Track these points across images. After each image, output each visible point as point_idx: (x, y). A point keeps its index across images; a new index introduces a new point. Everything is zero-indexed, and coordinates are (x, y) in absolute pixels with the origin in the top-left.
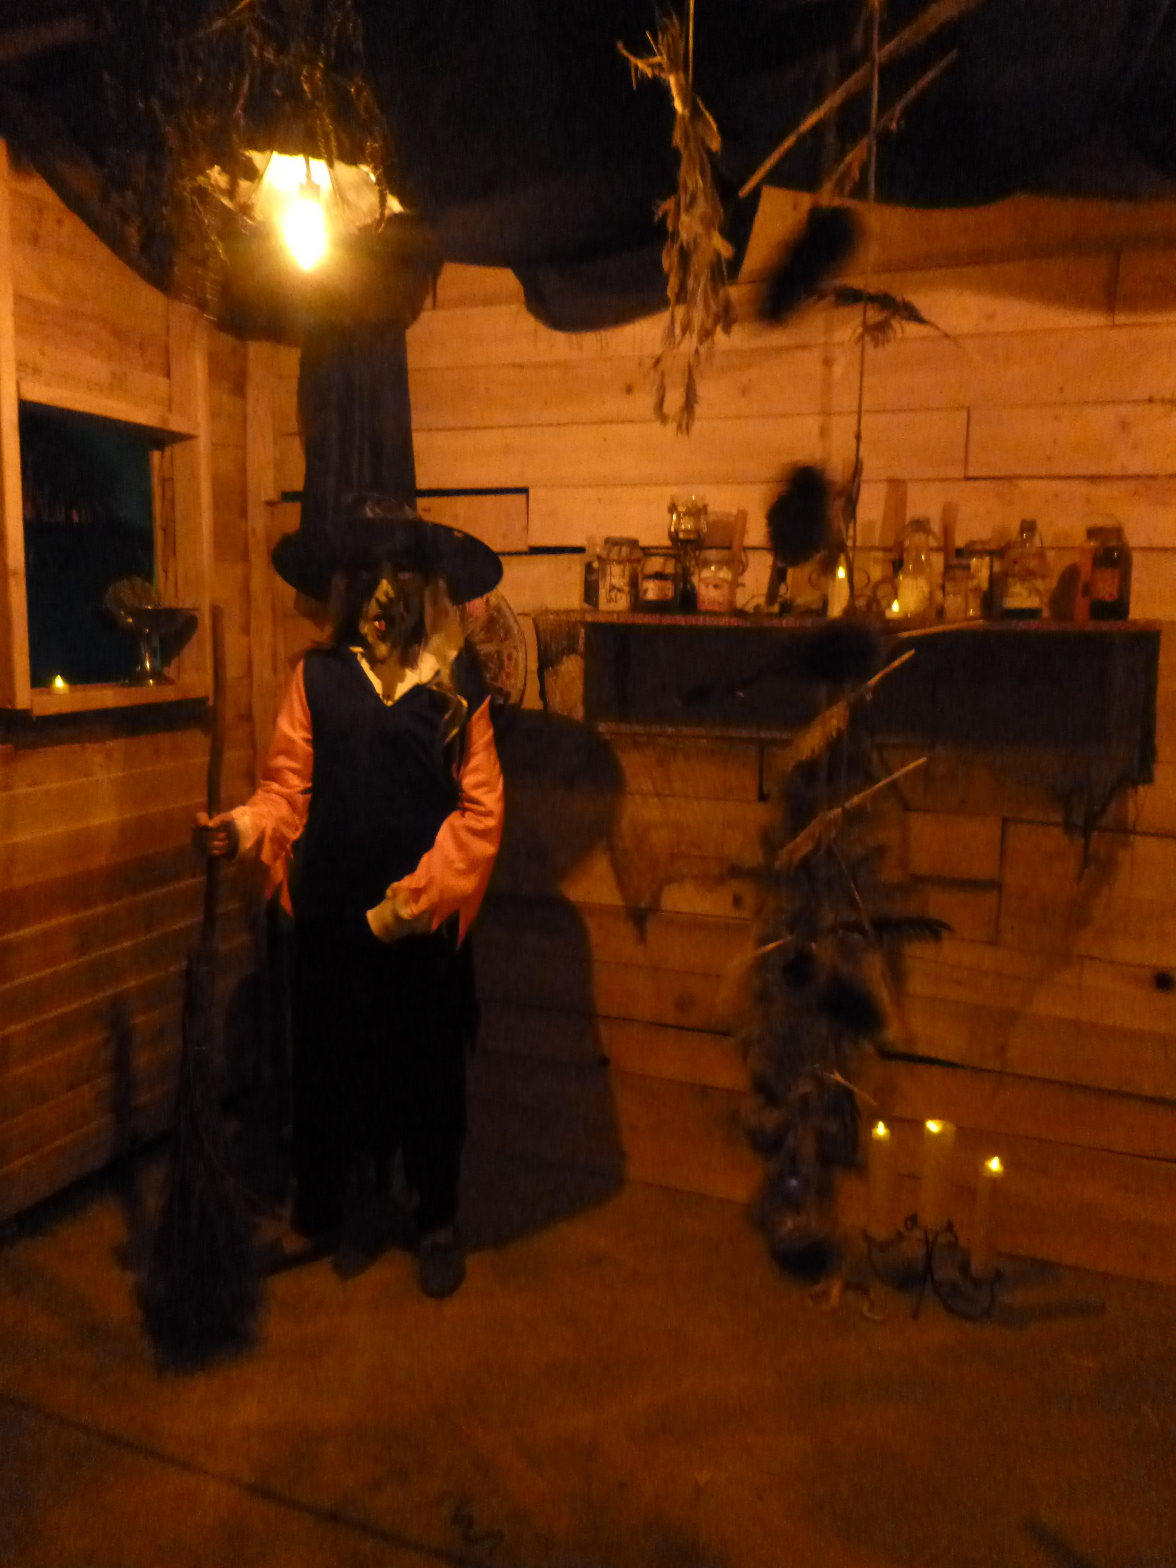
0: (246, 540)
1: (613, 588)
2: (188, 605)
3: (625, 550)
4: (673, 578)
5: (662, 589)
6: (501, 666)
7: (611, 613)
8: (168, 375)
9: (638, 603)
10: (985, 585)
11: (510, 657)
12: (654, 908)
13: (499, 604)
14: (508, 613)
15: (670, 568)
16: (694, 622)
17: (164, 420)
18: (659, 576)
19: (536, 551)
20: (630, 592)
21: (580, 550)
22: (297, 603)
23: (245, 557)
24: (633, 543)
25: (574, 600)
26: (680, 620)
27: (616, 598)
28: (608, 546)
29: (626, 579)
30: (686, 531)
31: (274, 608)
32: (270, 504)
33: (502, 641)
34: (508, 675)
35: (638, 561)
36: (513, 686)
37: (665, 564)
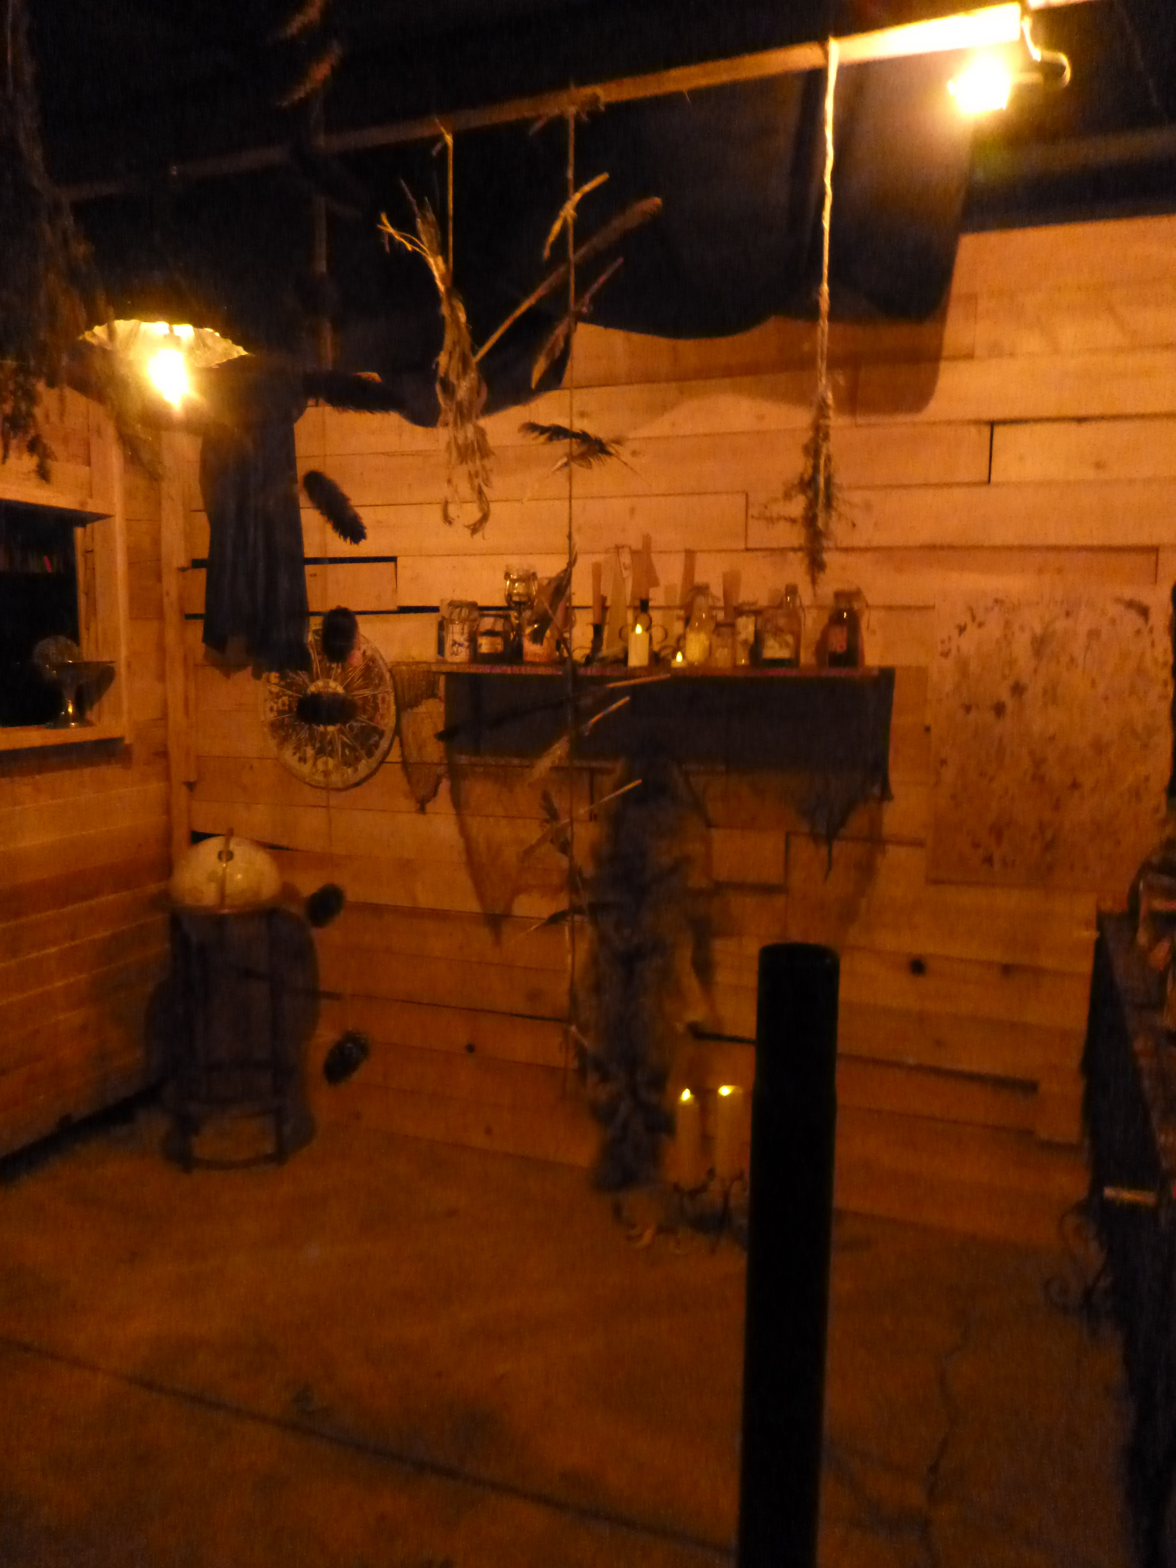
0: (161, 600)
1: (455, 643)
2: (106, 659)
3: (465, 612)
4: (504, 635)
5: (493, 644)
6: (376, 708)
7: (453, 663)
8: (88, 463)
9: (475, 656)
10: (751, 639)
11: (383, 700)
12: (507, 915)
13: (373, 656)
14: (381, 662)
15: (499, 627)
16: (518, 672)
17: (83, 504)
18: (491, 633)
19: (405, 610)
20: (468, 647)
21: (435, 609)
22: (206, 656)
23: (160, 616)
24: (473, 606)
25: (429, 653)
26: (508, 670)
27: (457, 651)
28: (451, 608)
29: (466, 636)
30: (518, 594)
31: (185, 659)
32: (183, 570)
33: (377, 686)
34: (382, 716)
35: (475, 620)
36: (386, 725)
37: (494, 623)
